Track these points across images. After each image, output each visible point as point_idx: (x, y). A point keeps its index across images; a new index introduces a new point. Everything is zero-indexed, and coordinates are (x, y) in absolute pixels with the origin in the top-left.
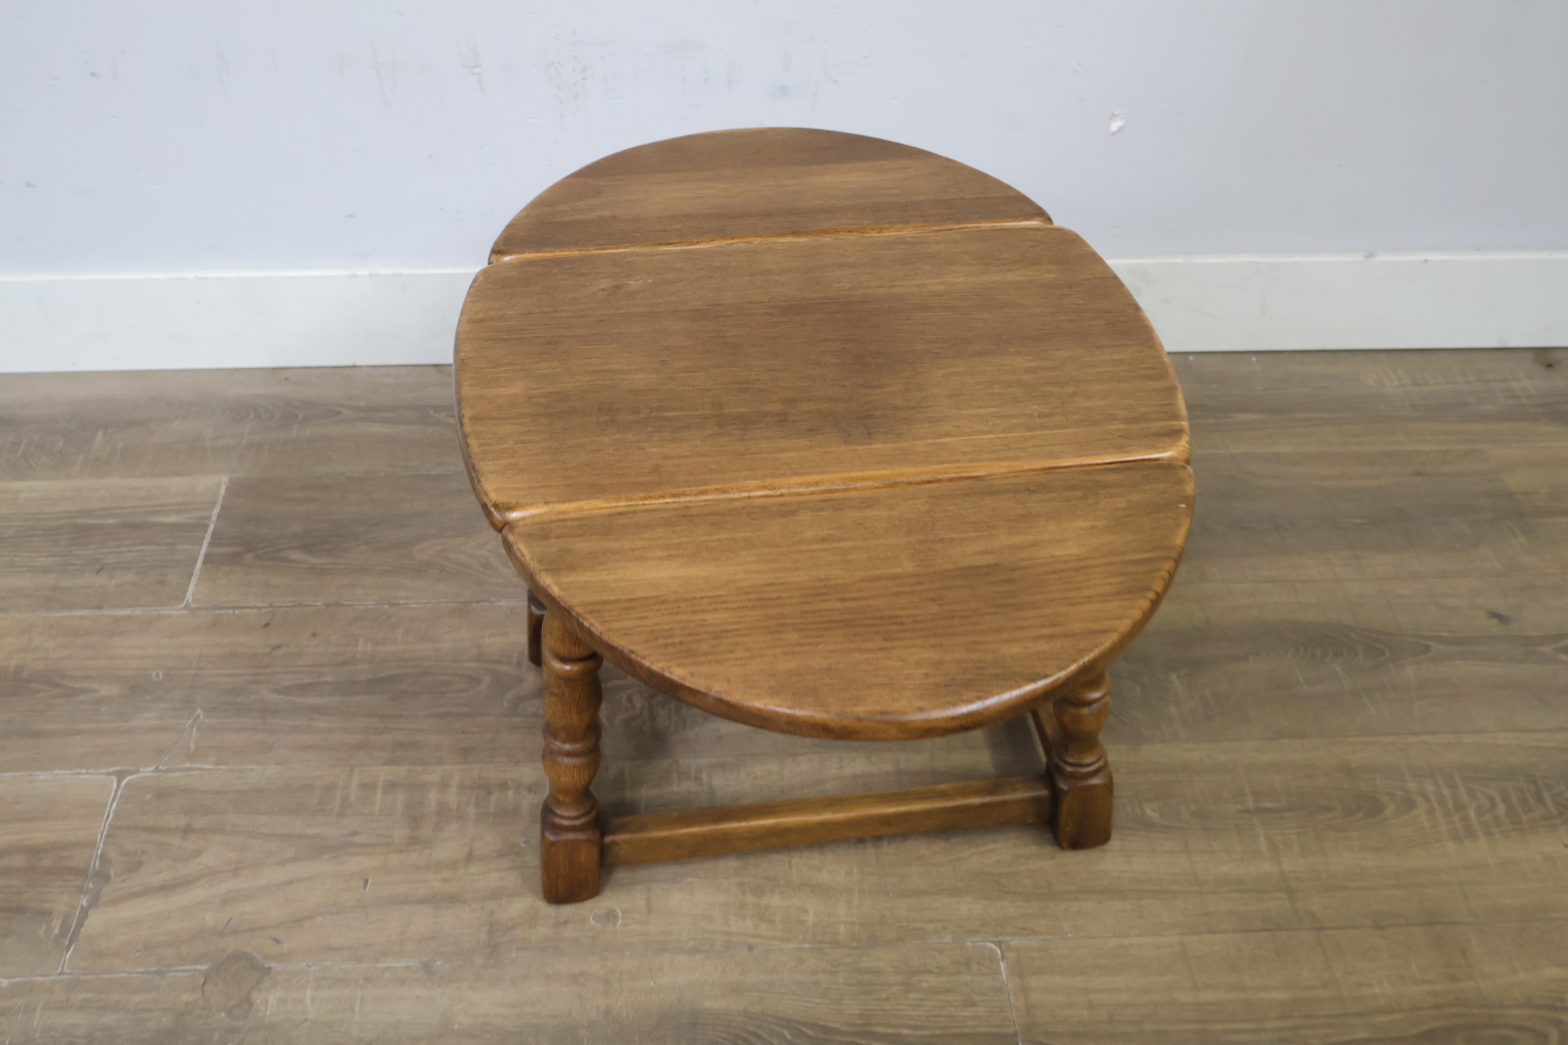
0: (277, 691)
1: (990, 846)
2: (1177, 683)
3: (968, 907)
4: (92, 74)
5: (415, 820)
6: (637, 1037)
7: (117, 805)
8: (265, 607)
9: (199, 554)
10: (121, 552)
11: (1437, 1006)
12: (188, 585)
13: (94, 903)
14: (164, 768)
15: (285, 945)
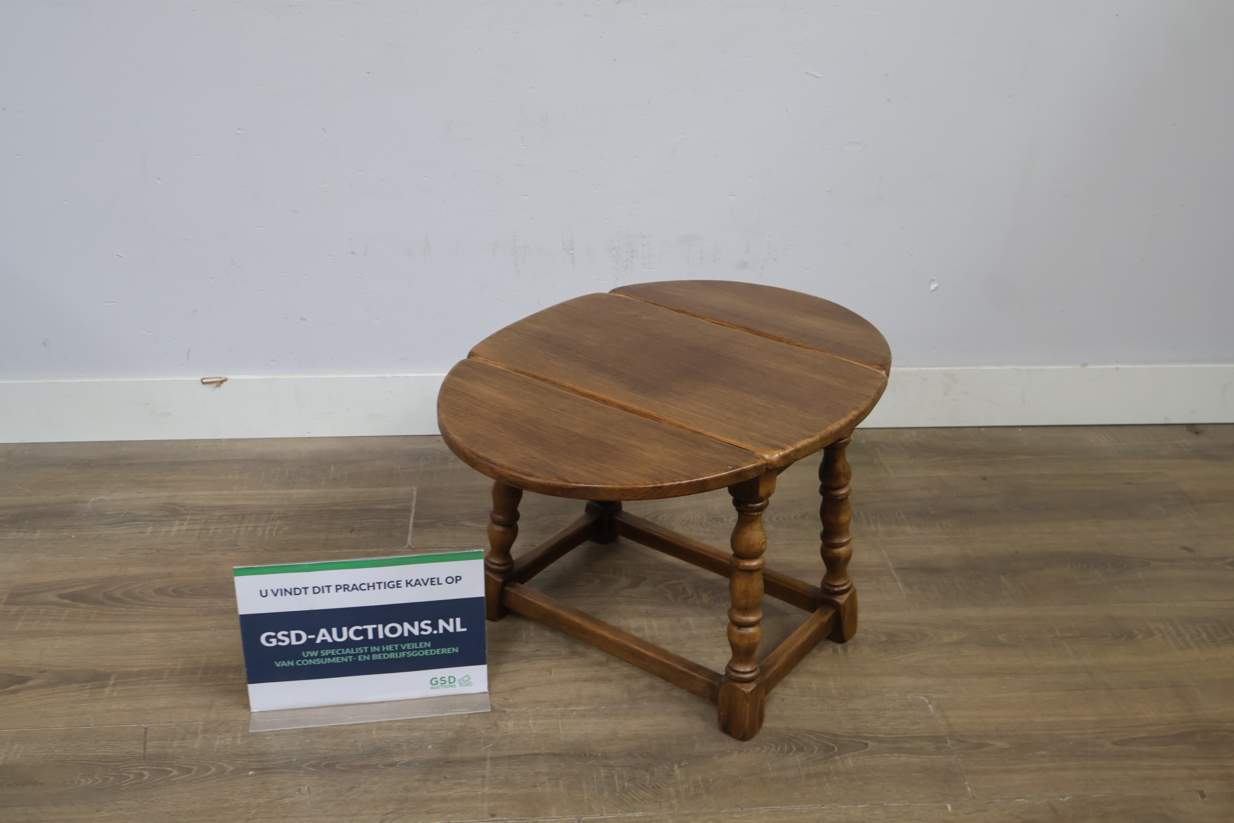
2: (1005, 580)
3: (905, 681)
4: (352, 253)
9: (409, 523)
10: (362, 523)
11: (1184, 723)
12: (407, 536)
15: (511, 700)
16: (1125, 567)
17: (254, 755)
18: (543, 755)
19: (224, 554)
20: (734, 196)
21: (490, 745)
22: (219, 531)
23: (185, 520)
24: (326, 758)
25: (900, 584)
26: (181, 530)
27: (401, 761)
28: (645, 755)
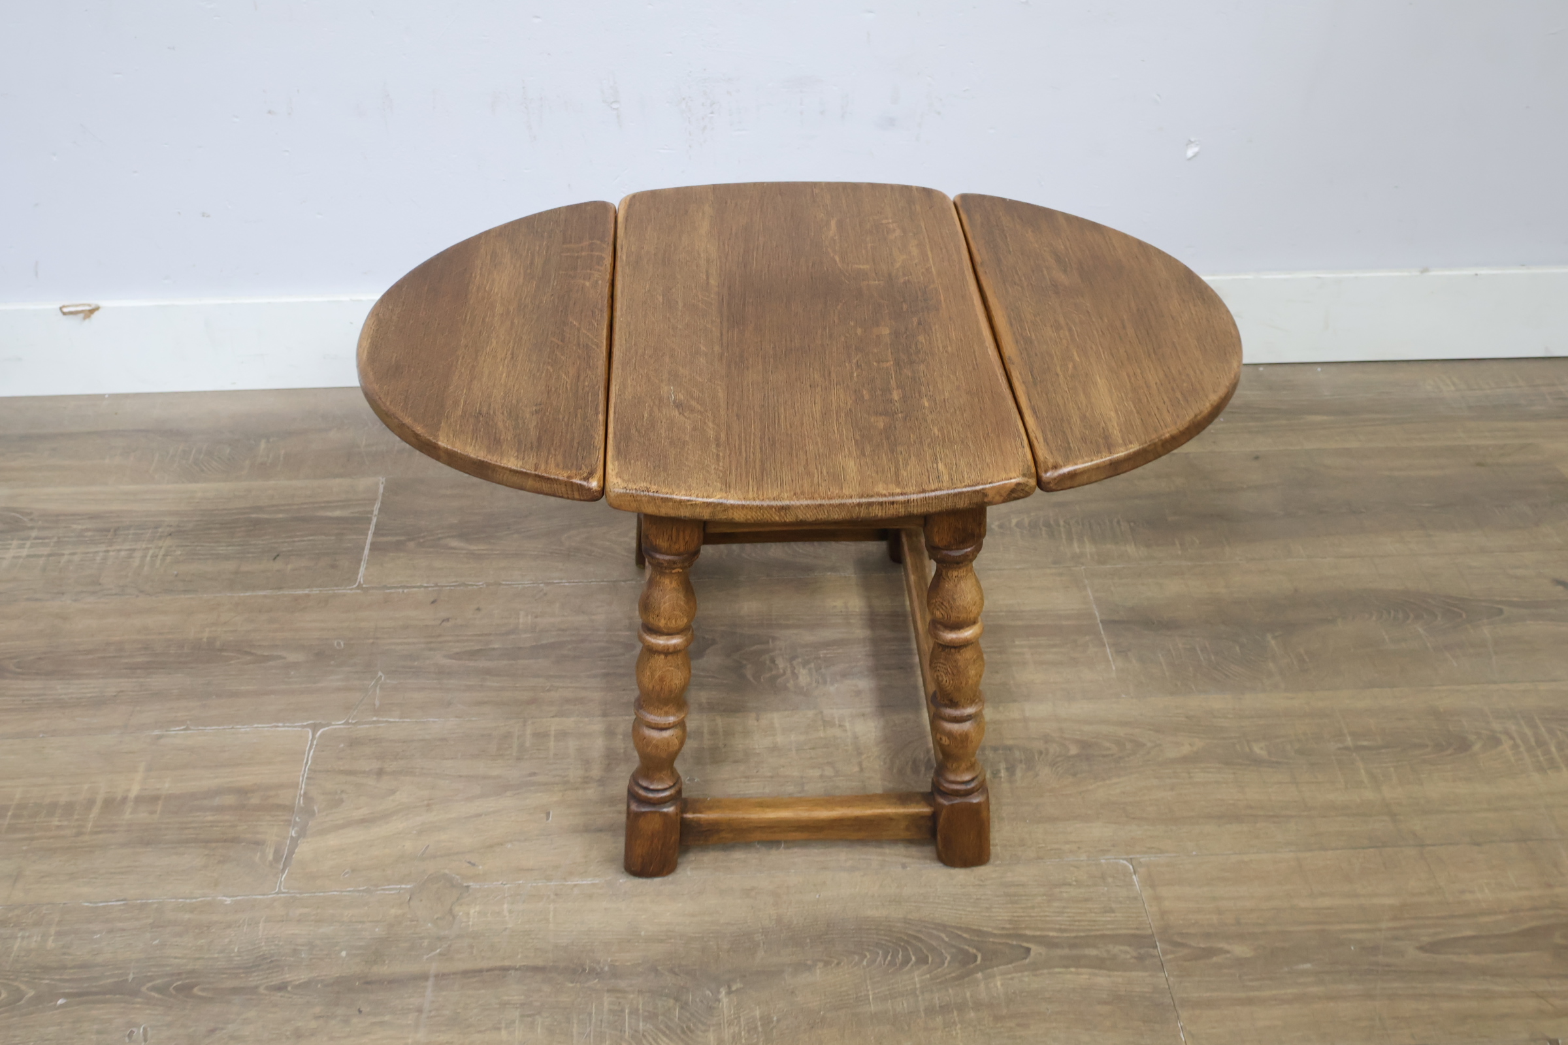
0: (450, 657)
1: (1115, 780)
2: (1273, 642)
3: (1098, 831)
4: (270, 112)
6: (808, 940)
7: (314, 752)
8: (431, 587)
9: (365, 543)
10: (294, 542)
11: (1535, 909)
12: (359, 568)
13: (302, 833)
14: (354, 722)
15: (480, 867)
16: (1464, 616)
17: (71, 968)
18: (516, 970)
19: (75, 600)
20: (872, 12)
21: (438, 951)
22: (76, 558)
23: (28, 538)
24: (179, 974)
25: (1108, 650)
26: (19, 557)
27: (295, 980)
28: (676, 970)
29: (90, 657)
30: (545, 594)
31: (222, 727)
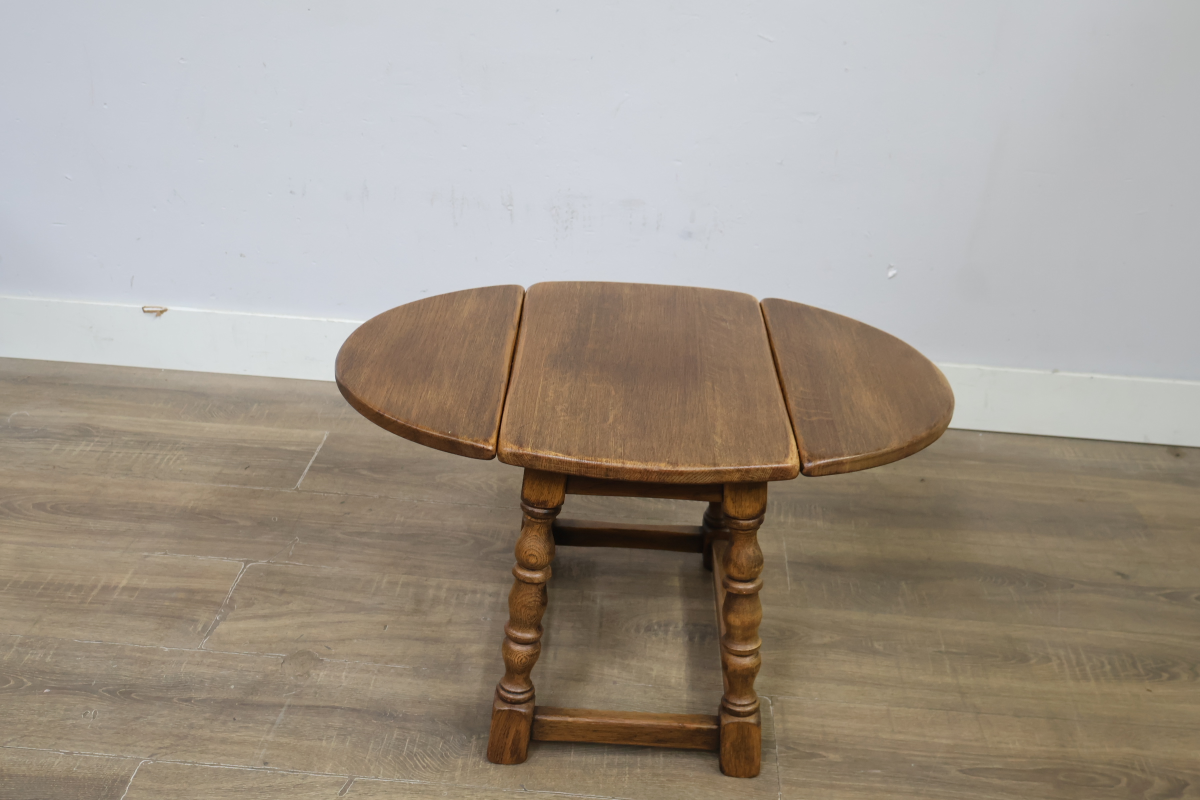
0: (345, 534)
2: (905, 586)
4: (291, 192)
5: (419, 601)
7: (243, 576)
8: (342, 494)
9: (307, 466)
10: (261, 461)
11: (1049, 758)
12: (299, 479)
13: (223, 619)
14: (273, 562)
15: (333, 650)
16: (1045, 586)
17: (58, 674)
19: (113, 478)
20: (680, 161)
21: (294, 692)
22: (120, 455)
23: (93, 441)
24: (125, 685)
25: (788, 578)
26: (84, 451)
27: (197, 697)
28: (447, 722)
29: (115, 509)
30: (416, 506)
31: (188, 556)
